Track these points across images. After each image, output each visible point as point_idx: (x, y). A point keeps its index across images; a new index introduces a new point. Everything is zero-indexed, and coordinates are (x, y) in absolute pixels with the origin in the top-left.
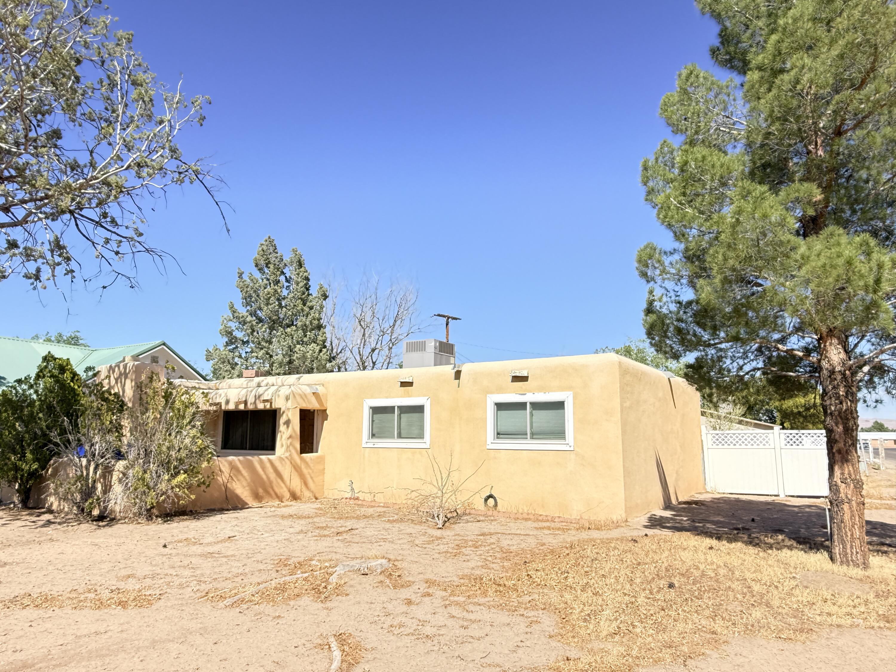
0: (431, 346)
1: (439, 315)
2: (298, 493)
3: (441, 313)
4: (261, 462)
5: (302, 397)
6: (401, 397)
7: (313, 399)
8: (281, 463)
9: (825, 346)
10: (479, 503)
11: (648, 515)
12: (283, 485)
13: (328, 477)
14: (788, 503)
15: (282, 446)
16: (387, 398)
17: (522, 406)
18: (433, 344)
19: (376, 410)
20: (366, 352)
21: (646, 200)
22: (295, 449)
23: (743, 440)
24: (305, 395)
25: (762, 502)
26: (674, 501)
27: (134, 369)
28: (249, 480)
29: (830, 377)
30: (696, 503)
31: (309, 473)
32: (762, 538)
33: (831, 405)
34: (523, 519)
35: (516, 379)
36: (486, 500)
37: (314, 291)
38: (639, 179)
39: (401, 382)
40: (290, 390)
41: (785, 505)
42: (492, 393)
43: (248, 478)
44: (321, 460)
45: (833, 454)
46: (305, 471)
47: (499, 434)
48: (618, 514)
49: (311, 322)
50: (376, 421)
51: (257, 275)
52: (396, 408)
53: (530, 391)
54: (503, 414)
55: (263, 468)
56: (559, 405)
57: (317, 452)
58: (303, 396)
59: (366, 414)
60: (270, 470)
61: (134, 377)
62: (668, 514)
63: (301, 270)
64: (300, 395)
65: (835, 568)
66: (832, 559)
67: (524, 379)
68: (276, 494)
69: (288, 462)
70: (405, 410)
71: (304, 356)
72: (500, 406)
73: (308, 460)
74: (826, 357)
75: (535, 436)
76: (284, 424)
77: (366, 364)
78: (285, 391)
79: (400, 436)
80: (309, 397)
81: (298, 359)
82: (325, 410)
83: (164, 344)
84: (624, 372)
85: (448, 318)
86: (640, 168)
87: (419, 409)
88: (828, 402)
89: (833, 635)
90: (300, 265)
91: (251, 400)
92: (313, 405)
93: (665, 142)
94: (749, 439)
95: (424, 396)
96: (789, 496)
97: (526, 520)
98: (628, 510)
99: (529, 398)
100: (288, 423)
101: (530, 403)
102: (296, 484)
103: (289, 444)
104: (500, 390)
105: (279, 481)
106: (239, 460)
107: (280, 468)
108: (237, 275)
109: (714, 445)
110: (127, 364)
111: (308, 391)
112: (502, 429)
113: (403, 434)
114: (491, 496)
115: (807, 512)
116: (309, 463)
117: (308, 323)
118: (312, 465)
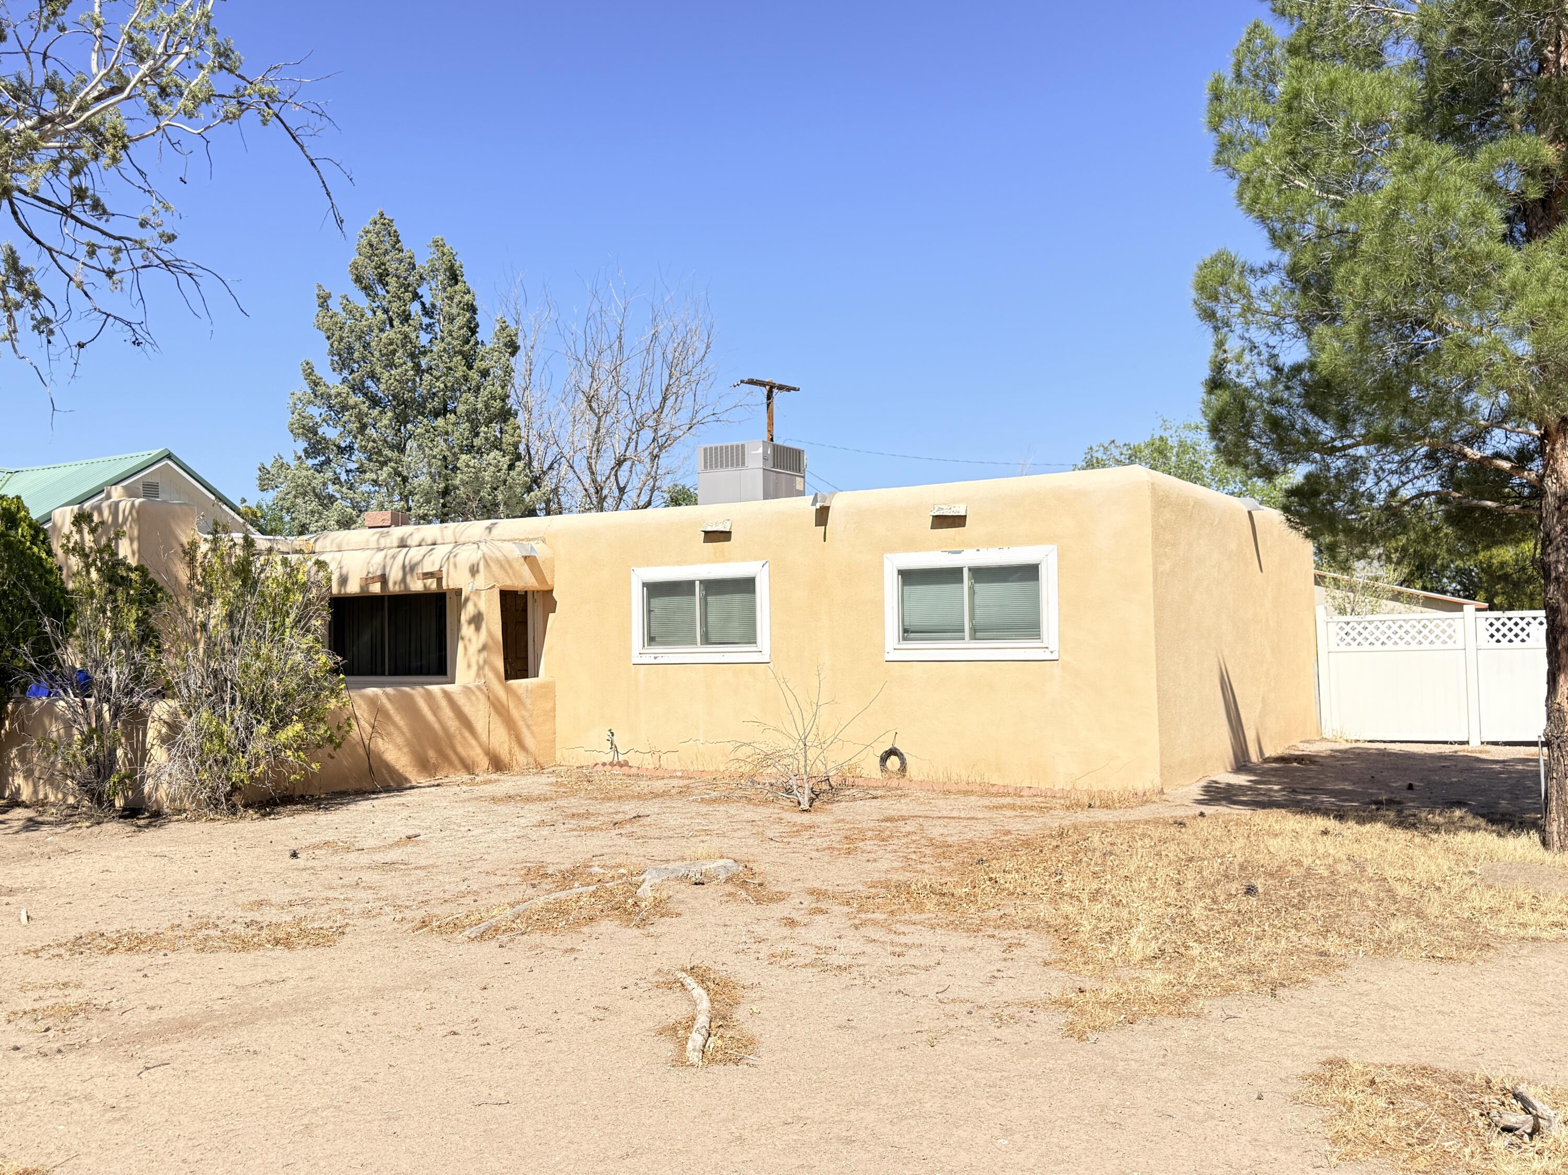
0: (756, 453)
1: (752, 382)
2: (504, 755)
3: (755, 378)
4: (429, 696)
5: (502, 567)
6: (709, 561)
7: (525, 570)
8: (469, 699)
9: (1553, 450)
10: (870, 768)
11: (1204, 783)
12: (473, 742)
13: (562, 724)
14: (1484, 756)
15: (469, 666)
16: (679, 563)
17: (952, 575)
18: (761, 450)
19: (655, 590)
20: (604, 466)
21: (1218, 162)
22: (494, 670)
23: (1401, 632)
24: (508, 562)
25: (1432, 757)
26: (1254, 757)
27: (134, 513)
28: (408, 735)
29: (1559, 508)
30: (1300, 759)
31: (523, 717)
32: (1423, 815)
33: (1557, 562)
34: (959, 792)
35: (942, 522)
36: (884, 759)
37: (487, 334)
38: (1204, 119)
39: (706, 532)
40: (480, 554)
41: (1478, 760)
42: (893, 550)
43: (405, 729)
44: (548, 691)
45: (1558, 654)
46: (515, 713)
47: (907, 632)
48: (1148, 780)
49: (487, 406)
50: (657, 612)
51: (361, 301)
52: (697, 583)
53: (970, 546)
54: (919, 591)
55: (435, 709)
56: (1030, 572)
57: (536, 675)
58: (505, 564)
59: (637, 596)
60: (447, 713)
61: (136, 533)
62: (1242, 780)
63: (457, 288)
64: (498, 561)
65: (1548, 857)
66: (1544, 843)
67: (957, 521)
68: (462, 761)
69: (483, 699)
70: (714, 587)
71: (477, 478)
72: (909, 577)
73: (520, 692)
74: (1554, 471)
75: (978, 634)
76: (470, 622)
77: (605, 492)
78: (468, 555)
79: (706, 640)
80: (516, 565)
81: (464, 483)
82: (552, 590)
83: (169, 456)
84: (1161, 501)
85: (772, 388)
86: (1206, 95)
87: (746, 585)
88: (1553, 558)
89: (1525, 952)
90: (454, 278)
91: (395, 575)
92: (525, 580)
93: (1257, 26)
94: (1413, 632)
95: (756, 559)
96: (1488, 743)
97: (966, 793)
98: (1166, 770)
99: (969, 558)
100: (477, 620)
101: (970, 569)
102: (500, 741)
103: (481, 662)
104: (910, 545)
105: (467, 734)
106: (387, 695)
107: (467, 709)
108: (316, 302)
109: (1342, 644)
110: (117, 504)
111: (515, 552)
112: (915, 621)
113: (713, 637)
114: (892, 752)
115: (1518, 772)
116: (524, 696)
117: (480, 406)
118: (528, 702)
